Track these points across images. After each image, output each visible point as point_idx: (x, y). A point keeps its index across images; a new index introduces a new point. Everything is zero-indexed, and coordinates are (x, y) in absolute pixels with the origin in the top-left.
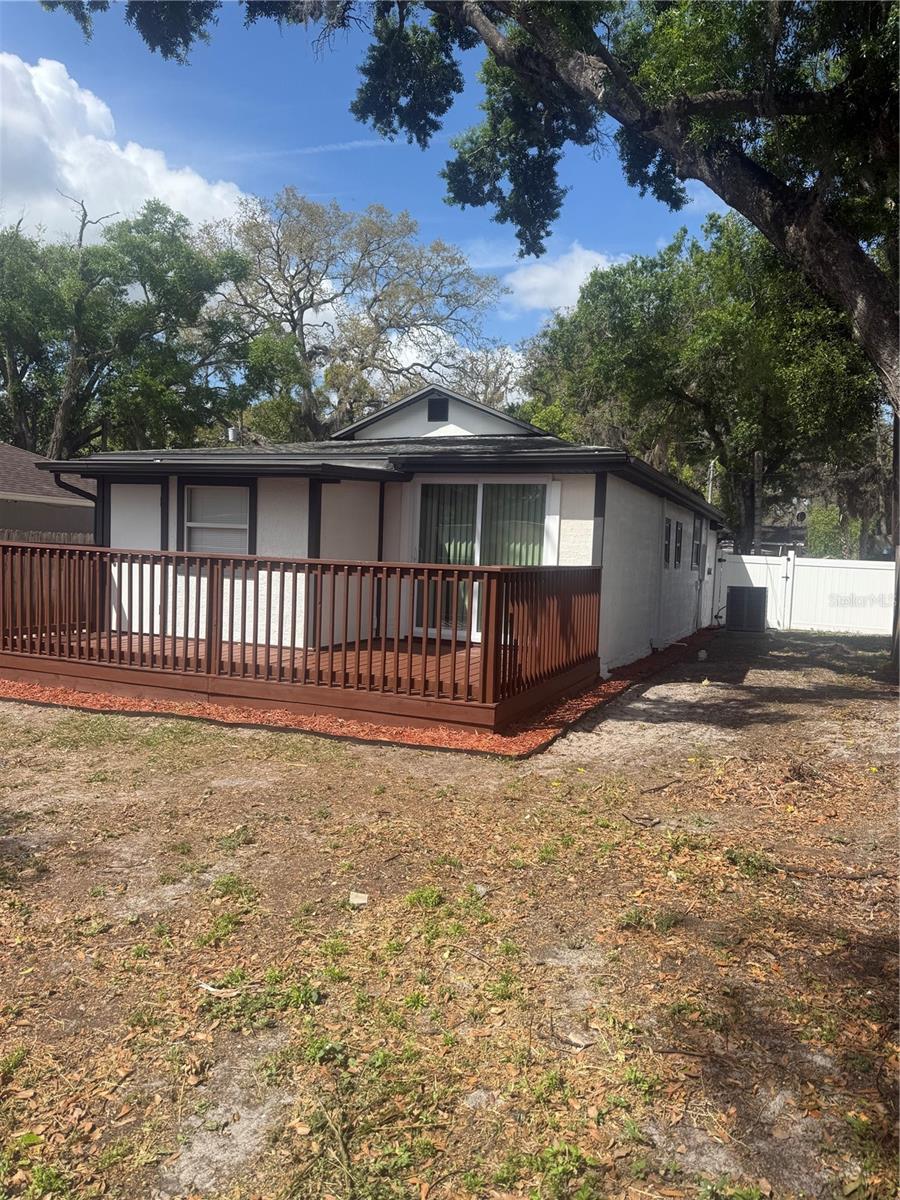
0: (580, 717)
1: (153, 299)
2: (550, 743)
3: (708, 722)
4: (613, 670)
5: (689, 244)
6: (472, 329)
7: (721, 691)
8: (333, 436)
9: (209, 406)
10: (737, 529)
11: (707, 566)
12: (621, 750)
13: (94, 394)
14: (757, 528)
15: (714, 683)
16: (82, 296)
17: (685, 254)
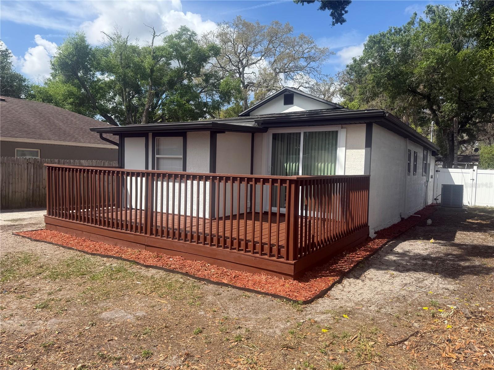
0: (353, 268)
1: (182, 66)
2: (330, 289)
3: (435, 272)
4: (378, 231)
5: (418, 20)
6: (317, 71)
7: (442, 247)
8: (240, 115)
9: (205, 109)
10: (445, 156)
11: (431, 174)
12: (377, 296)
13: (159, 106)
14: (455, 155)
15: (437, 241)
16: (153, 66)
17: (416, 25)
